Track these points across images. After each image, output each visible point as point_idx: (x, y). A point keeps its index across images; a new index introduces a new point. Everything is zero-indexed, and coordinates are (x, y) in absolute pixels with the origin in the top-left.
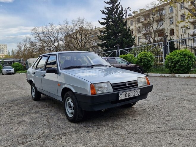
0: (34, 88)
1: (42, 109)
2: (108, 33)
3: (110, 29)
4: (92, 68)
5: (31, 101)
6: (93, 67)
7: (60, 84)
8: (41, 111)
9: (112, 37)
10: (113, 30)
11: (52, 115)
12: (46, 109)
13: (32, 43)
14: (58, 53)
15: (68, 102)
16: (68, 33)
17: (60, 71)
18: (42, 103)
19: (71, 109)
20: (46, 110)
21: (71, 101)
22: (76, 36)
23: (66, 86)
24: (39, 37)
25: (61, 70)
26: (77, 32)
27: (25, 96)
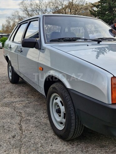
0: (10, 67)
1: (18, 99)
2: (103, 7)
3: (104, 3)
4: (99, 43)
5: (7, 83)
6: (101, 41)
7: (42, 68)
8: (16, 102)
9: (106, 13)
10: (110, 4)
11: (29, 114)
12: (23, 99)
13: (20, 18)
14: (43, 16)
15: (55, 101)
16: (57, 7)
17: (44, 45)
18: (20, 88)
19: (60, 116)
20: (22, 101)
21: (61, 102)
22: (65, 10)
23: (52, 73)
24: (27, 11)
25: (45, 43)
26: (66, 7)
27: (3, 75)
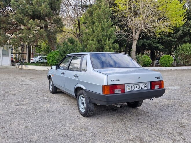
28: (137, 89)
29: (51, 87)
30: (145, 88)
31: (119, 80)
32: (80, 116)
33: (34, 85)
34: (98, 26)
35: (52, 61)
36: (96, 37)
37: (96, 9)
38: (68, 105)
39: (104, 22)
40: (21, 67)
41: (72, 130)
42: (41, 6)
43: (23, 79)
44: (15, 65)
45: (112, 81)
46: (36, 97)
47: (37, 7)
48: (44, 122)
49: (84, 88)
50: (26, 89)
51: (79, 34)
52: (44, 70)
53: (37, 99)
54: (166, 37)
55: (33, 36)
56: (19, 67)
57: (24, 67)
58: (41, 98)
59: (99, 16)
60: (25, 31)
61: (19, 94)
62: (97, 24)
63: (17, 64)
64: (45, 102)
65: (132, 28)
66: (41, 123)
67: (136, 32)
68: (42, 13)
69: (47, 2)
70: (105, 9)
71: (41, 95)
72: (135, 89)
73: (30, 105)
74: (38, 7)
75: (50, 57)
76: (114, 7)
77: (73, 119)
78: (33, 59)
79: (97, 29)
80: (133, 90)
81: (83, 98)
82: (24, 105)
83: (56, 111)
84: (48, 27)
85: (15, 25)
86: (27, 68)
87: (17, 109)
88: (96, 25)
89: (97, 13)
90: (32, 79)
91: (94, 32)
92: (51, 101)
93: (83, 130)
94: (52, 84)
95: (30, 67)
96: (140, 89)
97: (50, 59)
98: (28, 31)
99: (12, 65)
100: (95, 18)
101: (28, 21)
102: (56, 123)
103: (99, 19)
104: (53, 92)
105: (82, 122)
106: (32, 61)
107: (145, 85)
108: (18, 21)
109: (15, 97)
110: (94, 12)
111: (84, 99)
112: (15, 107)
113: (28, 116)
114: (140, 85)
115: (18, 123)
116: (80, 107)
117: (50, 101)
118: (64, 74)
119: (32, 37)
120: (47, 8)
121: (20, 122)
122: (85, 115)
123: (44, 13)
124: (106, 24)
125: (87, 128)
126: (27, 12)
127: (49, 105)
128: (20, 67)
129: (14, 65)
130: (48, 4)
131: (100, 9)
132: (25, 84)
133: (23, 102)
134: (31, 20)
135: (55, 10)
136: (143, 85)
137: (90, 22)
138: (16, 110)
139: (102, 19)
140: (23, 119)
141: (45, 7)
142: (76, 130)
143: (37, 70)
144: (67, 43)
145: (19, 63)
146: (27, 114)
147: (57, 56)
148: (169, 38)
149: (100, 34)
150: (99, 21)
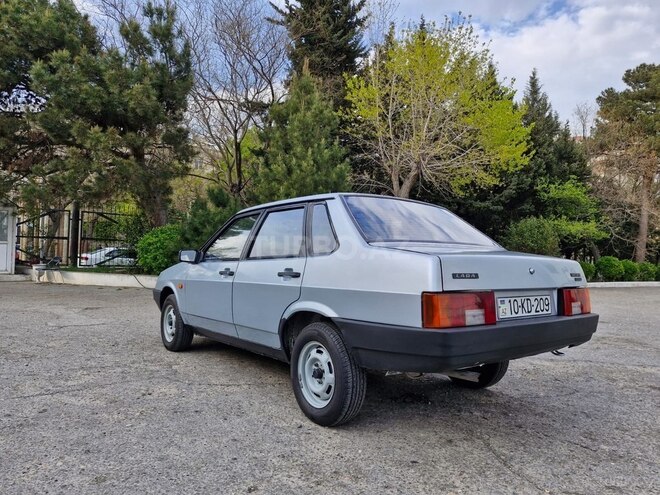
28: (525, 314)
29: (169, 330)
30: (545, 312)
31: (477, 276)
32: (308, 424)
33: (102, 328)
34: (304, 158)
35: (155, 258)
36: (297, 186)
37: (297, 110)
38: (246, 387)
39: (319, 145)
40: (49, 277)
41: (301, 483)
42: (128, 87)
43: (59, 310)
44: (26, 271)
45: (455, 276)
46: (116, 363)
47: (116, 91)
48: (172, 452)
49: (329, 313)
50: (72, 340)
51: (237, 182)
52: (125, 288)
53: (119, 370)
54: (476, 201)
55: (96, 179)
56: (40, 276)
57: (57, 277)
58: (136, 365)
59: (305, 127)
60: (73, 161)
61: (50, 355)
62: (299, 149)
63: (34, 267)
64: (155, 381)
65: (390, 172)
66: (161, 459)
67: (401, 183)
68: (133, 110)
69: (151, 79)
70: (321, 112)
71: (135, 358)
72: (520, 314)
73: (97, 390)
74: (121, 92)
75: (150, 244)
76: (345, 109)
77: (284, 436)
78: (89, 256)
79: (300, 166)
80: (514, 315)
81: (319, 352)
82: (75, 392)
83: (206, 408)
84: (146, 156)
85: (39, 145)
86: (66, 281)
87: (45, 407)
88: (298, 155)
89: (299, 121)
90: (88, 311)
91: (290, 171)
92: (178, 375)
93: (346, 480)
94: (174, 317)
95: (79, 278)
96: (533, 313)
97: (147, 252)
98: (84, 163)
99: (18, 272)
100: (296, 134)
101: (83, 133)
102: (227, 457)
103: (306, 139)
104: (177, 345)
105: (327, 446)
106: (84, 262)
107: (544, 298)
108: (50, 130)
109: (34, 365)
110: (290, 117)
111: (324, 358)
112: (36, 399)
113: (97, 433)
114: (532, 299)
115: (60, 463)
116: (304, 390)
117: (173, 376)
118: (232, 274)
119: (93, 180)
120: (148, 97)
121: (67, 458)
122: (329, 419)
123: (138, 110)
124: (326, 151)
125: (359, 470)
126: (83, 103)
127: (174, 391)
128: (44, 278)
129: (23, 273)
130: (154, 86)
131: (308, 109)
132: (67, 323)
133: (67, 380)
134: (97, 128)
135: (172, 107)
136: (539, 298)
137: (280, 143)
138: (45, 410)
139: (313, 136)
140: (78, 444)
141: (143, 92)
142: (318, 484)
143: (101, 287)
144: (205, 204)
145: (42, 265)
146: (91, 424)
147: (172, 243)
148: (483, 204)
149: (308, 180)
150: (306, 144)
